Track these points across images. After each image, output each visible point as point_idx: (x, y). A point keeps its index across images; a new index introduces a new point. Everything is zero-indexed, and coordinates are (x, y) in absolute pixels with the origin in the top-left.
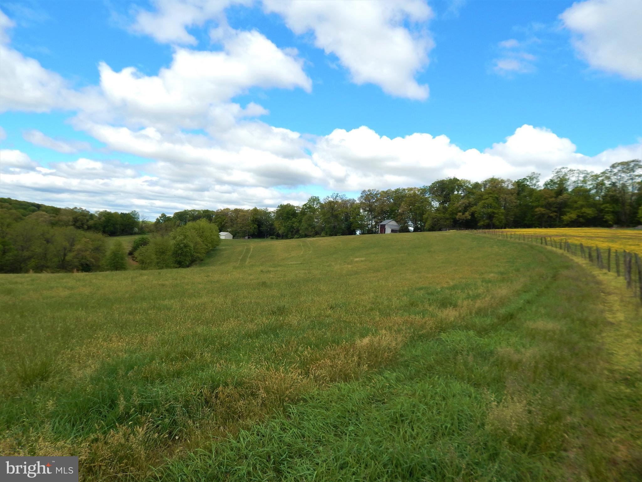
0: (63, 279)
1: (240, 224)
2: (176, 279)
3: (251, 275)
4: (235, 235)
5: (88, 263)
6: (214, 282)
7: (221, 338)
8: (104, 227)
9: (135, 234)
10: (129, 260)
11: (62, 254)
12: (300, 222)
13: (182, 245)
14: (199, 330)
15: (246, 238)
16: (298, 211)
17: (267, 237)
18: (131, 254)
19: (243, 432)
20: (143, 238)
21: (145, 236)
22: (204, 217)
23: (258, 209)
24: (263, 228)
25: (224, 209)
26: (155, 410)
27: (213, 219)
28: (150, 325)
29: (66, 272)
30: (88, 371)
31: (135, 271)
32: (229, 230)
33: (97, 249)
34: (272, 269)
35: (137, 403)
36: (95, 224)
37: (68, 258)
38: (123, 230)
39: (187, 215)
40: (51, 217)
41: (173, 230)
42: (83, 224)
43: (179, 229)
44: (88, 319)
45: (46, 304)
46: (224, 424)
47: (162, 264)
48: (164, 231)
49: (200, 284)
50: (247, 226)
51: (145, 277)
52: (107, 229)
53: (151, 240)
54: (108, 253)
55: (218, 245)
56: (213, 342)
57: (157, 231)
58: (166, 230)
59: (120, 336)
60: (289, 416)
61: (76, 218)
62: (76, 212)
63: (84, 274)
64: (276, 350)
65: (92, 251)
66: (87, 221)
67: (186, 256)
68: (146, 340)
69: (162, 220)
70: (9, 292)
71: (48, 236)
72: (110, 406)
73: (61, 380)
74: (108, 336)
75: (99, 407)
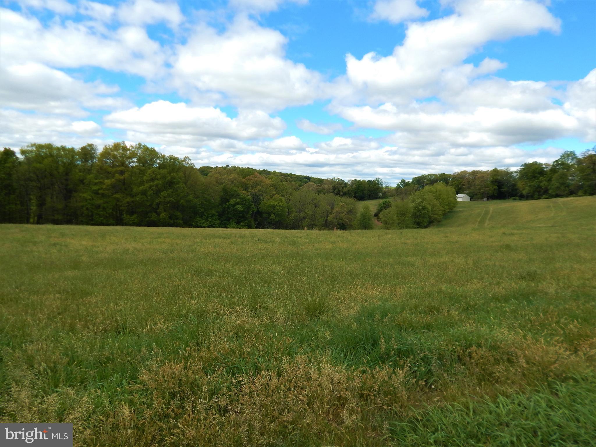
0: (327, 235)
1: (478, 185)
2: (416, 239)
3: (491, 237)
4: (473, 197)
5: (344, 222)
6: (453, 242)
7: (466, 297)
8: (355, 193)
9: (380, 198)
10: (374, 221)
11: (326, 215)
12: (550, 180)
13: (420, 208)
14: (444, 287)
15: (485, 199)
16: (547, 169)
17: (509, 198)
18: (376, 215)
19: (501, 397)
20: (385, 202)
21: (387, 200)
22: (441, 180)
23: (499, 169)
24: (505, 189)
25: (462, 172)
26: (412, 357)
27: (450, 182)
28: (398, 278)
29: (329, 230)
30: (352, 312)
31: (381, 230)
32: (466, 192)
33: (350, 212)
34: (515, 232)
35: (395, 347)
36: (348, 191)
37: (329, 219)
38: (370, 195)
39: (425, 179)
40: (317, 186)
41: (412, 194)
42: (339, 191)
43: (417, 193)
44: (348, 269)
45: (318, 254)
46: (480, 384)
47: (403, 225)
48: (404, 195)
49: (440, 244)
50: (486, 187)
51: (390, 236)
52: (357, 195)
53: (393, 204)
54: (359, 215)
55: (455, 207)
56: (458, 301)
57: (398, 195)
58: (406, 194)
59: (374, 286)
60: (557, 394)
61: (335, 186)
62: (334, 182)
63: (342, 231)
64: (532, 318)
65: (346, 213)
66: (343, 188)
67: (424, 217)
68: (395, 291)
69: (402, 185)
70: (294, 243)
71: (316, 201)
72: (373, 345)
73: (333, 316)
74: (364, 285)
75: (364, 344)
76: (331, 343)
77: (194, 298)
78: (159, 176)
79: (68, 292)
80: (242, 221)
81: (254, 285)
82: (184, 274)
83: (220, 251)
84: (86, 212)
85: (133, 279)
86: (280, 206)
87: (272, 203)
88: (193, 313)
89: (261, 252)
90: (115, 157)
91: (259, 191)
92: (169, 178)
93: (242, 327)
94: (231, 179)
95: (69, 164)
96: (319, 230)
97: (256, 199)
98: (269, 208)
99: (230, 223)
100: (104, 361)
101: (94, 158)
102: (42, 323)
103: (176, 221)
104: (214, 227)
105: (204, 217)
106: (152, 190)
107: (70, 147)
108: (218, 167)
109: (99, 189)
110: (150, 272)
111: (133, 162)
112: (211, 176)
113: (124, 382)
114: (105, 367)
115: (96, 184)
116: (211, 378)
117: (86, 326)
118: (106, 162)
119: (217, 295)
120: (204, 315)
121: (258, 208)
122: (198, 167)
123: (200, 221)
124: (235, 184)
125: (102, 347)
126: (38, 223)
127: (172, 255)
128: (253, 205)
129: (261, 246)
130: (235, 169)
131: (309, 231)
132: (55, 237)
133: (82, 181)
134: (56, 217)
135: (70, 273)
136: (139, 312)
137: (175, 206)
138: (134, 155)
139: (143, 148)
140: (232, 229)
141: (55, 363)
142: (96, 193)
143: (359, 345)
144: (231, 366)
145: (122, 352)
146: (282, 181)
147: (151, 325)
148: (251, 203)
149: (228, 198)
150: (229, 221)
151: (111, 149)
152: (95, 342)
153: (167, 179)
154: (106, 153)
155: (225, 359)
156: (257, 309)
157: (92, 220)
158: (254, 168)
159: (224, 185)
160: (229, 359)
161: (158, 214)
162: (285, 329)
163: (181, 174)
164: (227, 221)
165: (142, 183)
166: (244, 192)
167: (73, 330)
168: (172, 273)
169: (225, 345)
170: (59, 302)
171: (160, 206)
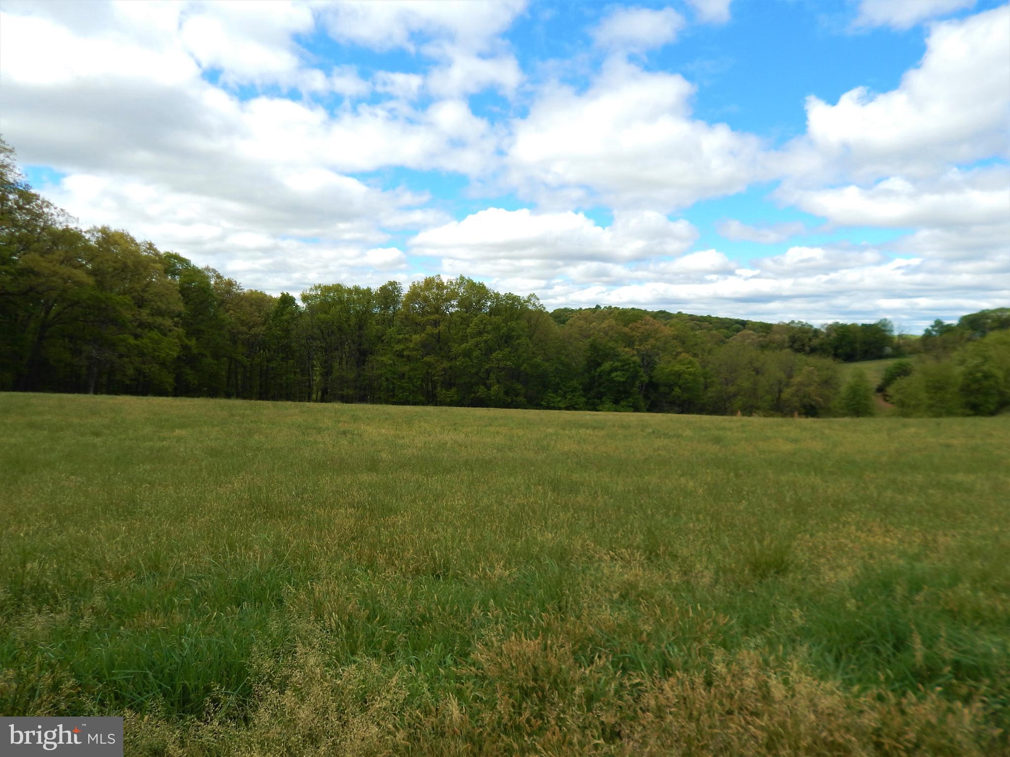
2: (973, 437)
5: (813, 403)
8: (836, 348)
9: (888, 356)
10: (877, 401)
11: (776, 389)
13: (979, 375)
18: (881, 389)
20: (900, 364)
21: (904, 360)
26: (988, 682)
28: (937, 516)
29: (784, 416)
30: (845, 576)
31: (894, 419)
33: (826, 383)
35: (948, 655)
36: (822, 344)
37: (784, 396)
38: (866, 352)
40: (760, 337)
41: (959, 348)
42: (803, 345)
43: (970, 346)
44: (828, 491)
45: (766, 461)
47: (939, 409)
48: (941, 350)
51: (913, 430)
52: (840, 351)
53: (917, 367)
54: (844, 389)
57: (928, 351)
58: (945, 348)
59: (886, 527)
61: (794, 337)
62: (793, 328)
63: (810, 420)
65: (819, 385)
66: (810, 340)
67: (987, 394)
68: (935, 541)
69: (935, 331)
70: (718, 440)
71: (757, 364)
72: (896, 647)
73: (804, 579)
74: (865, 524)
75: (875, 642)
76: (805, 633)
77: (549, 529)
78: (489, 327)
79: (364, 508)
80: (622, 399)
81: (649, 512)
82: (532, 486)
83: (587, 449)
84: (385, 384)
85: (454, 491)
86: (690, 374)
87: (676, 369)
88: (550, 554)
89: (659, 455)
90: (426, 299)
91: (653, 347)
92: (504, 330)
93: (633, 586)
94: (604, 328)
95: (364, 313)
96: (765, 416)
97: (648, 362)
98: (671, 377)
99: (602, 402)
100: (418, 620)
101: (397, 302)
102: (331, 551)
103: (515, 398)
104: (576, 409)
105: (560, 391)
106: (479, 349)
107: (365, 288)
108: (583, 308)
109: (403, 349)
110: (479, 482)
111: (452, 306)
112: (571, 325)
113: (448, 659)
114: (419, 630)
115: (399, 341)
116: (587, 672)
117: (390, 563)
118: (414, 308)
119: (588, 525)
120: (567, 559)
121: (650, 377)
122: (550, 310)
123: (553, 398)
124: (611, 337)
125: (414, 597)
126: (323, 400)
127: (512, 454)
128: (642, 371)
129: (658, 443)
130: (612, 312)
131: (745, 418)
132: (345, 422)
133: (380, 338)
134: (345, 392)
135: (365, 477)
136: (465, 546)
137: (515, 374)
138: (454, 295)
139: (466, 283)
140: (607, 413)
141: (350, 615)
142: (400, 355)
143: (865, 643)
144: (619, 655)
145: (444, 609)
146: (693, 329)
147: (484, 569)
148: (639, 369)
149: (600, 361)
150: (600, 398)
151: (421, 287)
152: (405, 587)
153: (502, 331)
154: (415, 294)
155: (608, 641)
156: (657, 555)
157: (393, 396)
158: (643, 308)
159: (592, 338)
160: (616, 643)
161: (488, 388)
162: (713, 597)
163: (523, 323)
164: (598, 398)
165: (464, 339)
166: (627, 349)
167: (372, 565)
168: (513, 483)
169: (607, 615)
170: (353, 520)
171: (491, 374)
